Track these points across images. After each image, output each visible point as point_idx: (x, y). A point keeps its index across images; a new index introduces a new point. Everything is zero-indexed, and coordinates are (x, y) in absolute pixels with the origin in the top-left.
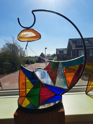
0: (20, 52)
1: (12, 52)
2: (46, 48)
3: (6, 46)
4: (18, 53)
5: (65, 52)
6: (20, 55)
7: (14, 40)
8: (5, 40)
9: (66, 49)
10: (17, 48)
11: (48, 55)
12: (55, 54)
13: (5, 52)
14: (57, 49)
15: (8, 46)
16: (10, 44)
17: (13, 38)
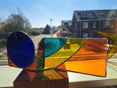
0: (25, 24)
1: (18, 23)
2: (51, 20)
3: (11, 18)
4: (23, 24)
5: (70, 24)
6: (25, 26)
7: (19, 11)
8: (10, 11)
9: (71, 21)
10: (23, 19)
11: (53, 26)
12: (60, 26)
13: (11, 24)
14: (62, 21)
15: (14, 18)
16: (15, 16)
17: (18, 9)
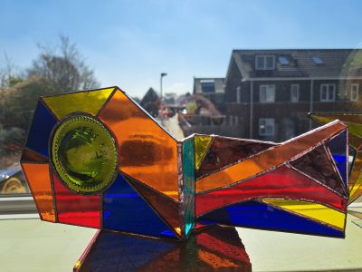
0: (82, 84)
1: (60, 82)
2: (163, 75)
3: (41, 65)
4: (77, 86)
5: (220, 90)
7: (66, 46)
8: (39, 45)
9: (223, 79)
10: (76, 70)
11: (168, 95)
12: (188, 94)
13: (40, 83)
14: (196, 80)
15: (49, 65)
16: (55, 60)
17: (63, 39)
